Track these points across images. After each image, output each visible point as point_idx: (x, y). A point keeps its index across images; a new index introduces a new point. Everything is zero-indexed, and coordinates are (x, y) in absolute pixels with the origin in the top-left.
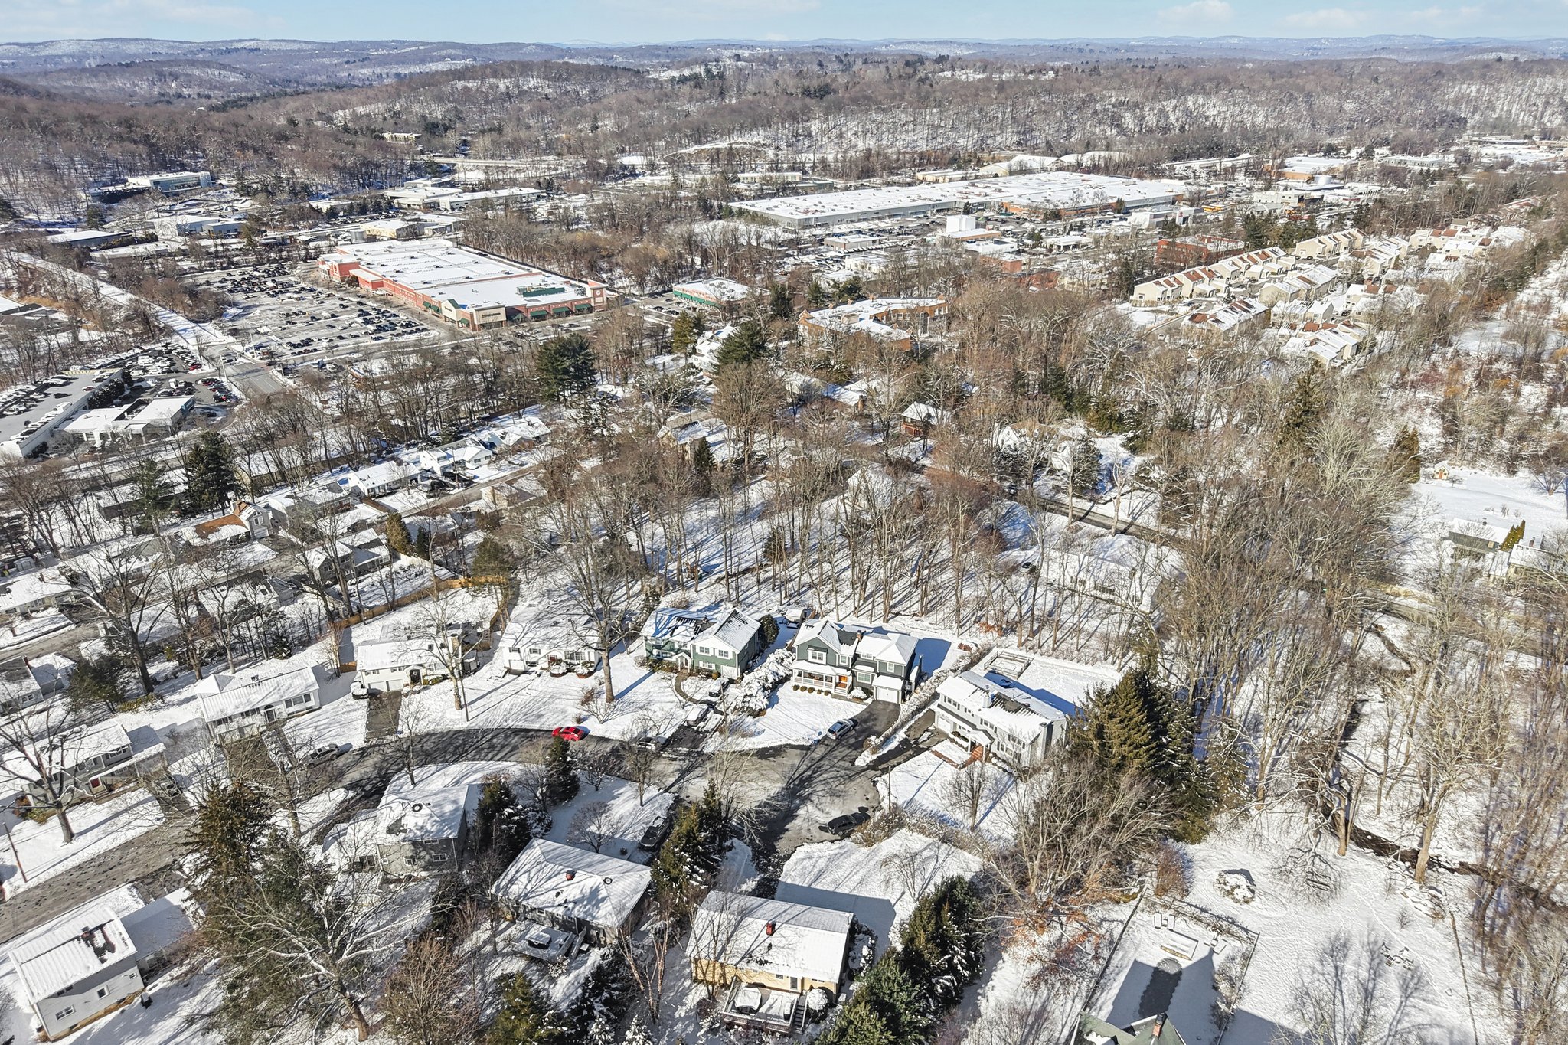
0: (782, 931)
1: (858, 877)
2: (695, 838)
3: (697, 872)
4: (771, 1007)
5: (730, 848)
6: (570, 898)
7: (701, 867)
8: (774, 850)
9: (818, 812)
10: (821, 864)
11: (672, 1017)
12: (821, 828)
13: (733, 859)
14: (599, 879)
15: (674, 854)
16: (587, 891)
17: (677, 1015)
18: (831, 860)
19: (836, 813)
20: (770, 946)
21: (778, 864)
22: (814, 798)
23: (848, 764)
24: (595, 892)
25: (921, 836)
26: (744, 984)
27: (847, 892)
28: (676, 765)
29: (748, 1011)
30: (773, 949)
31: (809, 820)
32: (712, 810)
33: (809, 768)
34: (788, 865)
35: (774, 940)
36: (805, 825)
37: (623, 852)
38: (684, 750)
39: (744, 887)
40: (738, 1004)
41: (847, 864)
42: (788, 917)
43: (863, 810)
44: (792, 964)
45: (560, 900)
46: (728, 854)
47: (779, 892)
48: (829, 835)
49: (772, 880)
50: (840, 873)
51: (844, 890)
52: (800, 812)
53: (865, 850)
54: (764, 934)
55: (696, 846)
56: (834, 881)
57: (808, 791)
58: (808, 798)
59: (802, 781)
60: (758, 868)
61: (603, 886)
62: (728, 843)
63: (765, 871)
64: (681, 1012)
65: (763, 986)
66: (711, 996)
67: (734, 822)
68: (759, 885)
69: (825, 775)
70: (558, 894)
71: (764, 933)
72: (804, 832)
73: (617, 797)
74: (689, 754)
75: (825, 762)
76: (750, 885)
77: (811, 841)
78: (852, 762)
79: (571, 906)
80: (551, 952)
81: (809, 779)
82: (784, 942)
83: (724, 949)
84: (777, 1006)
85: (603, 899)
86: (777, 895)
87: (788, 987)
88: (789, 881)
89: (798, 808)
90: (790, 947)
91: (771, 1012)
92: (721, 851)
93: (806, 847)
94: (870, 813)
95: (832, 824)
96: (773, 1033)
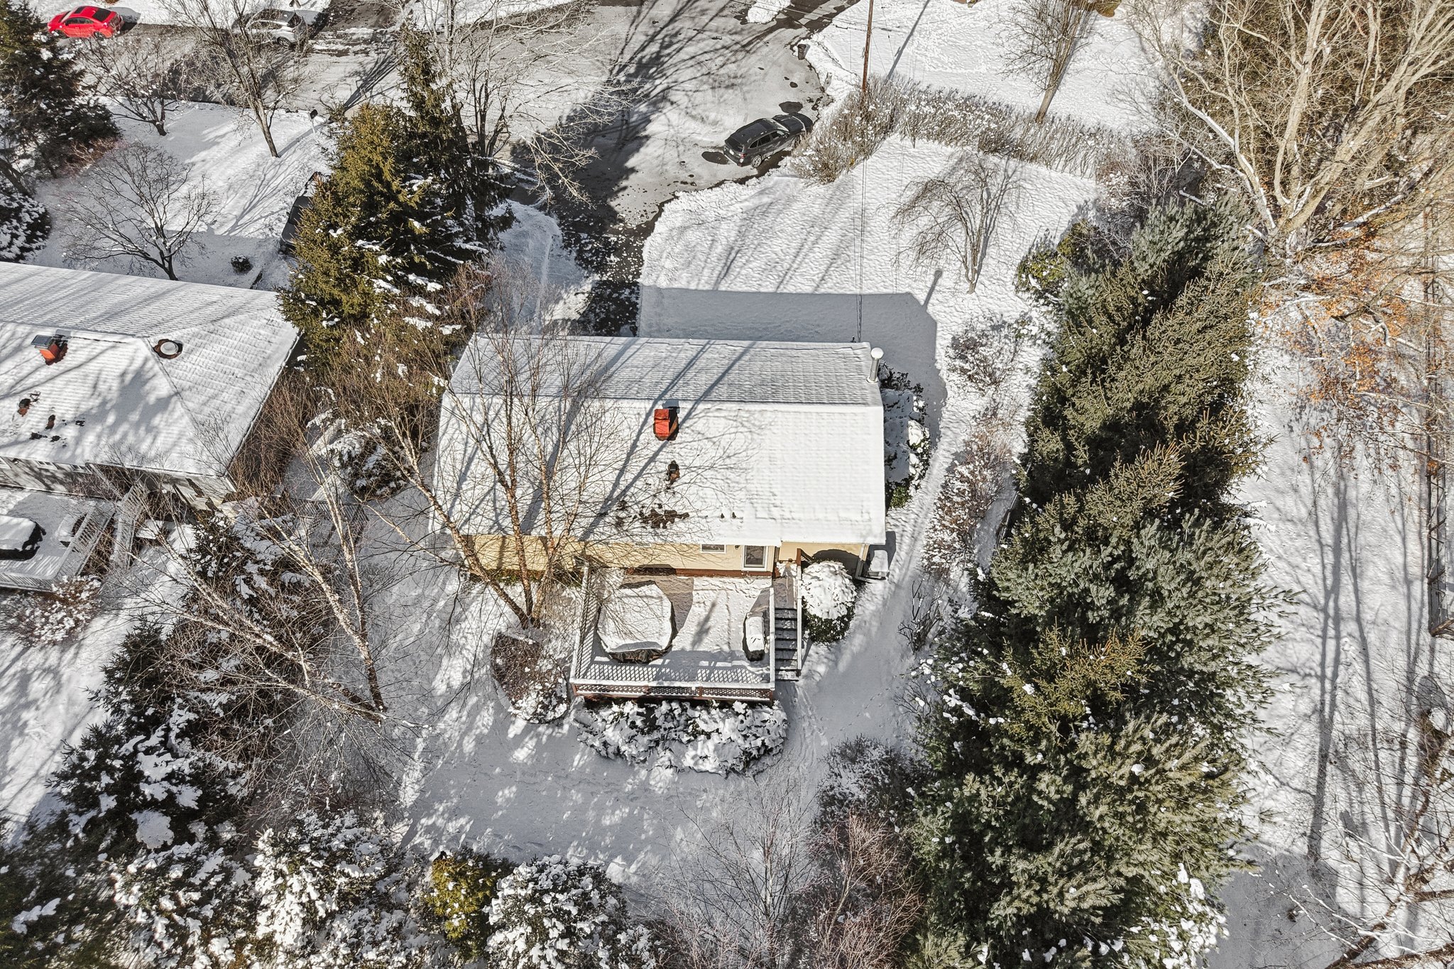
0: (698, 424)
1: (821, 253)
2: (392, 196)
3: (419, 291)
4: (703, 631)
5: (506, 221)
6: (65, 411)
7: (431, 276)
8: (613, 216)
9: (693, 125)
10: (727, 232)
11: (426, 695)
12: (707, 156)
13: (519, 249)
14: (138, 350)
15: (334, 248)
16: (111, 385)
17: (441, 688)
18: (749, 217)
19: (734, 122)
20: (673, 468)
21: (627, 245)
22: (675, 96)
23: (733, 23)
24: (135, 383)
25: (934, 145)
26: (615, 578)
27: (808, 289)
28: (350, 63)
29: (641, 656)
30: (685, 476)
31: (678, 142)
32: (436, 122)
33: (652, 39)
34: (650, 246)
35: (680, 451)
36: (671, 155)
37: (242, 266)
38: (363, 31)
39: (559, 312)
40: (612, 642)
41: (789, 223)
42: (704, 380)
43: (792, 107)
44: (745, 513)
45: (35, 419)
46: (504, 236)
47: (645, 317)
48: (731, 169)
49: (623, 285)
50: (779, 246)
51: (801, 284)
52: (651, 129)
53: (819, 189)
54: (649, 440)
55: (399, 218)
56: (770, 267)
57: (661, 84)
58: (664, 97)
59: (643, 68)
60: (583, 261)
61: (154, 365)
62: (498, 211)
63: (601, 267)
64: (452, 673)
65: (670, 571)
66: (527, 619)
67: (504, 160)
68: (596, 298)
69: (690, 50)
70: (25, 404)
71: (648, 433)
72: (673, 171)
73: (214, 143)
74: (374, 39)
75: (685, 26)
76: (573, 303)
77: (691, 185)
78: (742, 17)
79: (70, 433)
80: (45, 567)
81: (657, 60)
82: (711, 453)
83: (541, 495)
84: (718, 623)
85: (163, 404)
86: (643, 320)
87: (740, 565)
88: (663, 283)
89: (646, 120)
90: (730, 463)
91: (708, 645)
92: (484, 228)
93: (685, 202)
94: (807, 111)
95: (733, 142)
96: (725, 705)
